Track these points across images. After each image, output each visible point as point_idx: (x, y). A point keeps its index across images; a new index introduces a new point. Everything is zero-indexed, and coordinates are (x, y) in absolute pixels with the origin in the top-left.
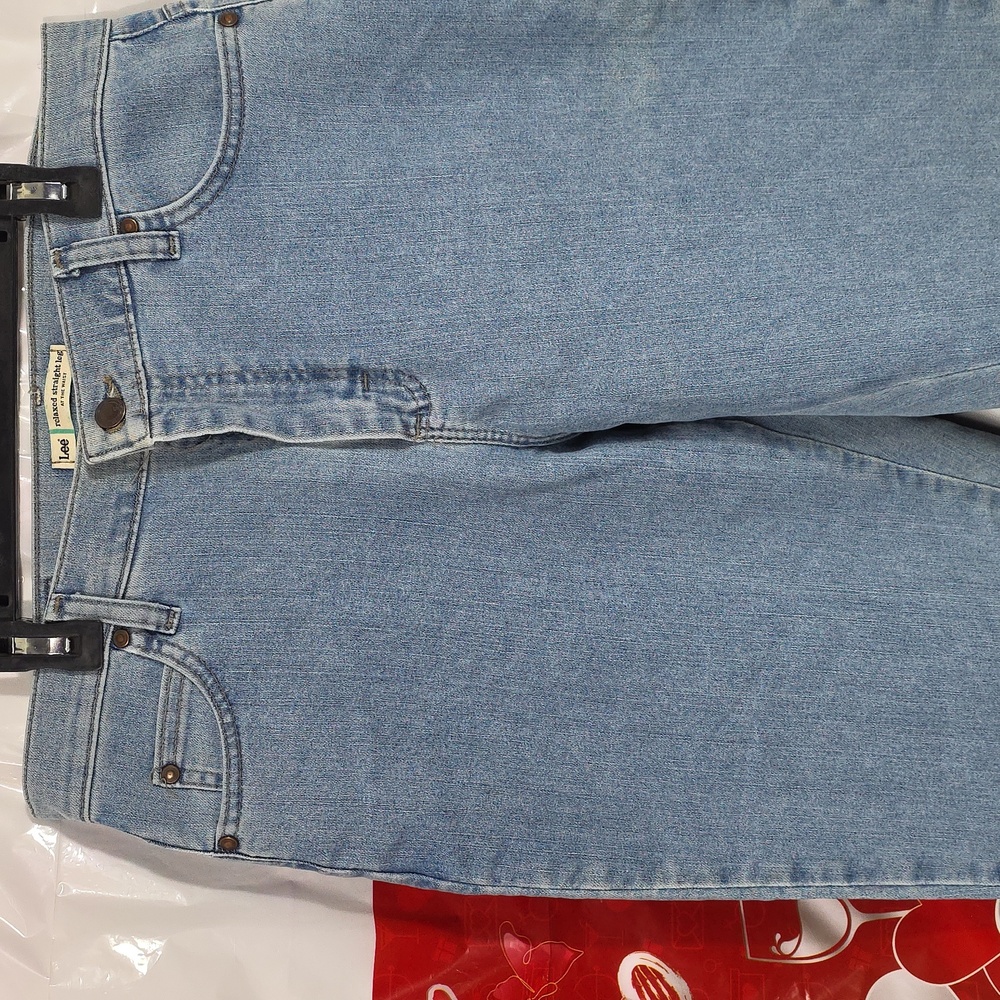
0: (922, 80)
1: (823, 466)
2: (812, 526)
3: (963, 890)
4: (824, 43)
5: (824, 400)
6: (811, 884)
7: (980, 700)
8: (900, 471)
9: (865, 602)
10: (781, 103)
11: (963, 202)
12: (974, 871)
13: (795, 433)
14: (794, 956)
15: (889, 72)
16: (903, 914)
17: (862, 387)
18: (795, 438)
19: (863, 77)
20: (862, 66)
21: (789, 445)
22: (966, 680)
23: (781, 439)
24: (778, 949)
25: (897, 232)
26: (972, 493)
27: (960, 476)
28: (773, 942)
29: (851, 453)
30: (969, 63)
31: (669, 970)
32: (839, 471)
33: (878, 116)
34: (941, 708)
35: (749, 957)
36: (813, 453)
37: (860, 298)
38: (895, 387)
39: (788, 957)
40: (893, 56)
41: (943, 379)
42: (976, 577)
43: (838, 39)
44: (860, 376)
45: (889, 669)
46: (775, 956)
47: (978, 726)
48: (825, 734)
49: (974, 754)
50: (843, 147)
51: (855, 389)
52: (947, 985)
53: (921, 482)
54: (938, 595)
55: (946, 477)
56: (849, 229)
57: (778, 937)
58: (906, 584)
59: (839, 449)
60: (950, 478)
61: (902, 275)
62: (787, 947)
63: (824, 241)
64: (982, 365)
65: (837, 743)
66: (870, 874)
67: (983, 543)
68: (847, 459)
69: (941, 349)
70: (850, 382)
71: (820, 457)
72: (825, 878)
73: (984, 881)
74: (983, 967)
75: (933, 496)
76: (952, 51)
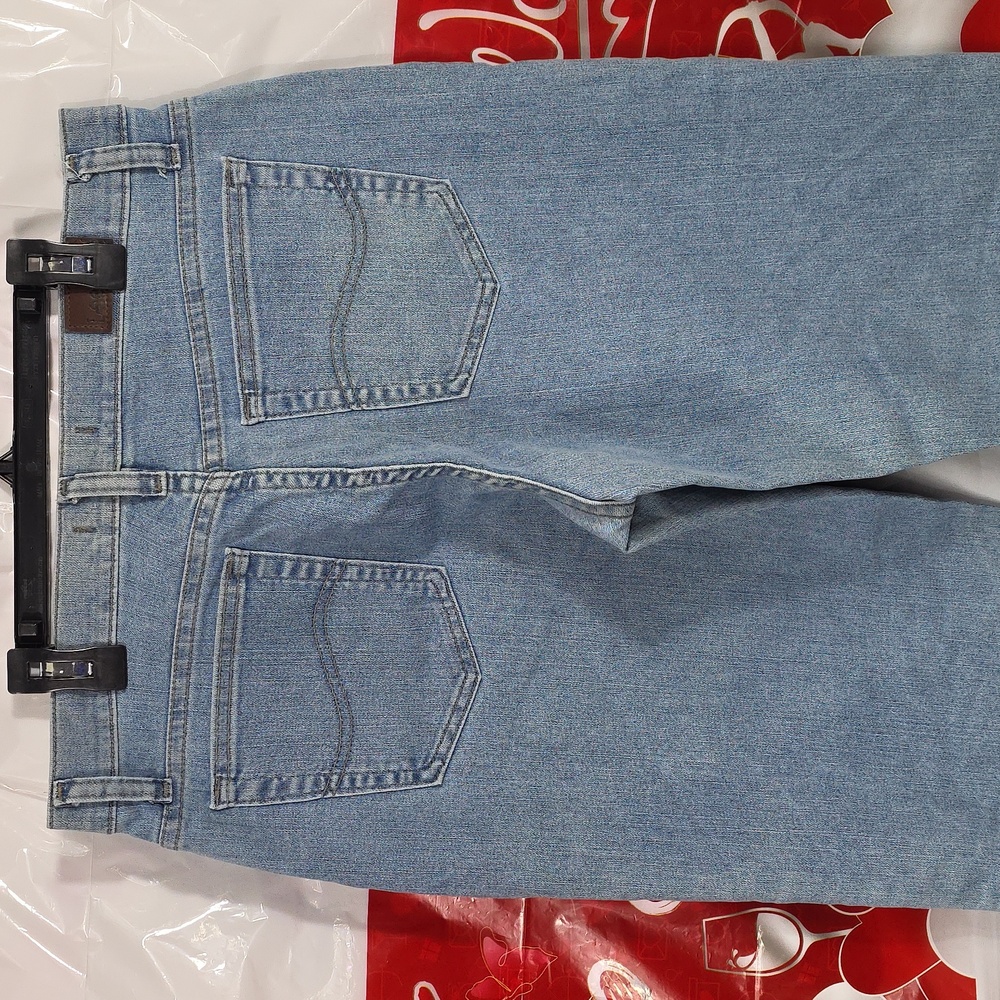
14: (748, 969)
16: (848, 932)
24: (734, 962)
28: (730, 956)
31: (634, 977)
35: (707, 968)
39: (743, 970)
46: (730, 968)
52: (881, 995)
57: (735, 952)
62: (743, 961)
74: (917, 978)
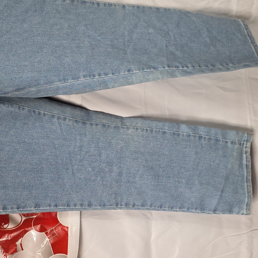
0: (40, 16)
1: (12, 109)
2: (11, 124)
3: (47, 210)
4: (14, 5)
5: (8, 93)
6: (8, 210)
7: (52, 165)
8: (34, 111)
9: (24, 142)
10: (2, 18)
11: (46, 46)
12: (50, 206)
13: (6, 101)
14: (7, 228)
15: (31, 13)
16: (35, 217)
17: (17, 90)
18: (6, 102)
19: (24, 14)
20: (24, 11)
21: (4, 104)
22: (48, 160)
23: (2, 102)
24: (3, 227)
25: (28, 53)
26: (53, 116)
27: (50, 112)
28: (2, 225)
29: (20, 106)
30: (52, 13)
32: (17, 110)
33: (27, 24)
34: (42, 167)
36: (10, 106)
37: (16, 68)
38: (26, 90)
39: (5, 228)
40: (33, 9)
41: (37, 89)
42: (53, 136)
43: (18, 4)
44: (16, 87)
45: (29, 158)
46: (2, 229)
47: (51, 171)
48: (13, 174)
49: (51, 178)
50: (17, 31)
51: (16, 90)
52: (44, 233)
53: (39, 113)
54: (42, 140)
55: (46, 112)
56: (15, 51)
57: (3, 224)
58: (35, 138)
59: (17, 105)
60: (47, 113)
61: (27, 63)
62: (5, 226)
63: (8, 54)
64: (46, 86)
65: (16, 176)
66: (24, 207)
67: (55, 128)
68: (19, 108)
69: (36, 81)
70: (14, 89)
71: (12, 107)
72: (12, 209)
73: (52, 208)
74: (53, 228)
75: (43, 117)
76: (48, 9)
